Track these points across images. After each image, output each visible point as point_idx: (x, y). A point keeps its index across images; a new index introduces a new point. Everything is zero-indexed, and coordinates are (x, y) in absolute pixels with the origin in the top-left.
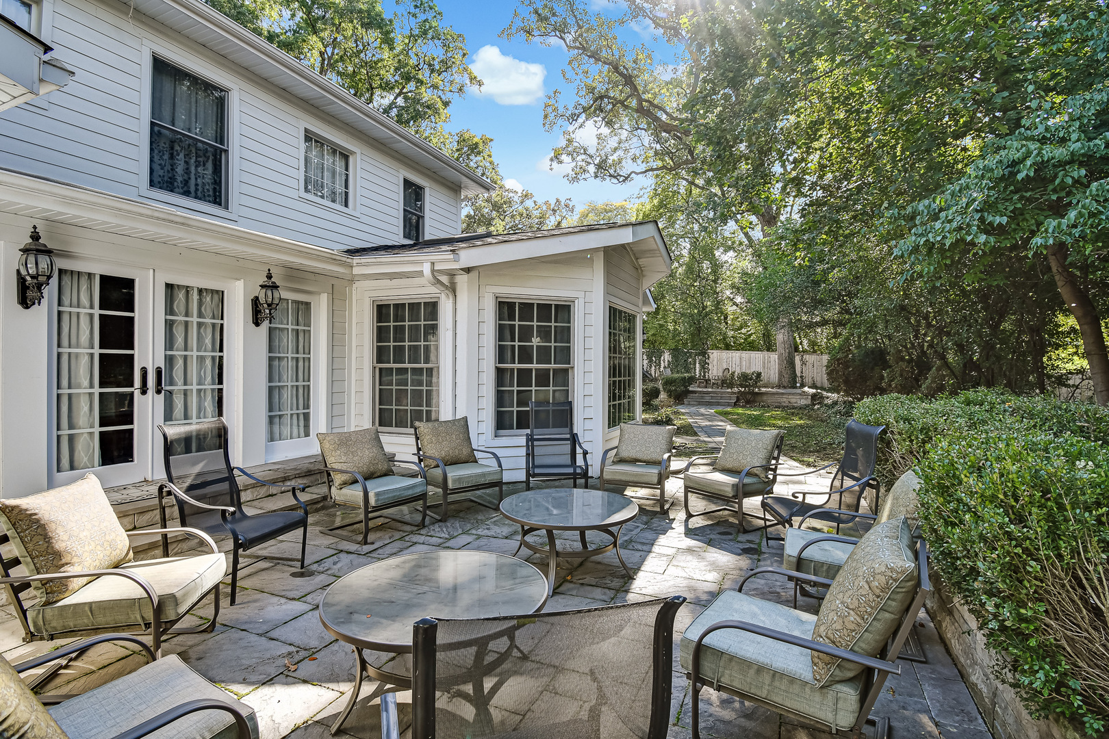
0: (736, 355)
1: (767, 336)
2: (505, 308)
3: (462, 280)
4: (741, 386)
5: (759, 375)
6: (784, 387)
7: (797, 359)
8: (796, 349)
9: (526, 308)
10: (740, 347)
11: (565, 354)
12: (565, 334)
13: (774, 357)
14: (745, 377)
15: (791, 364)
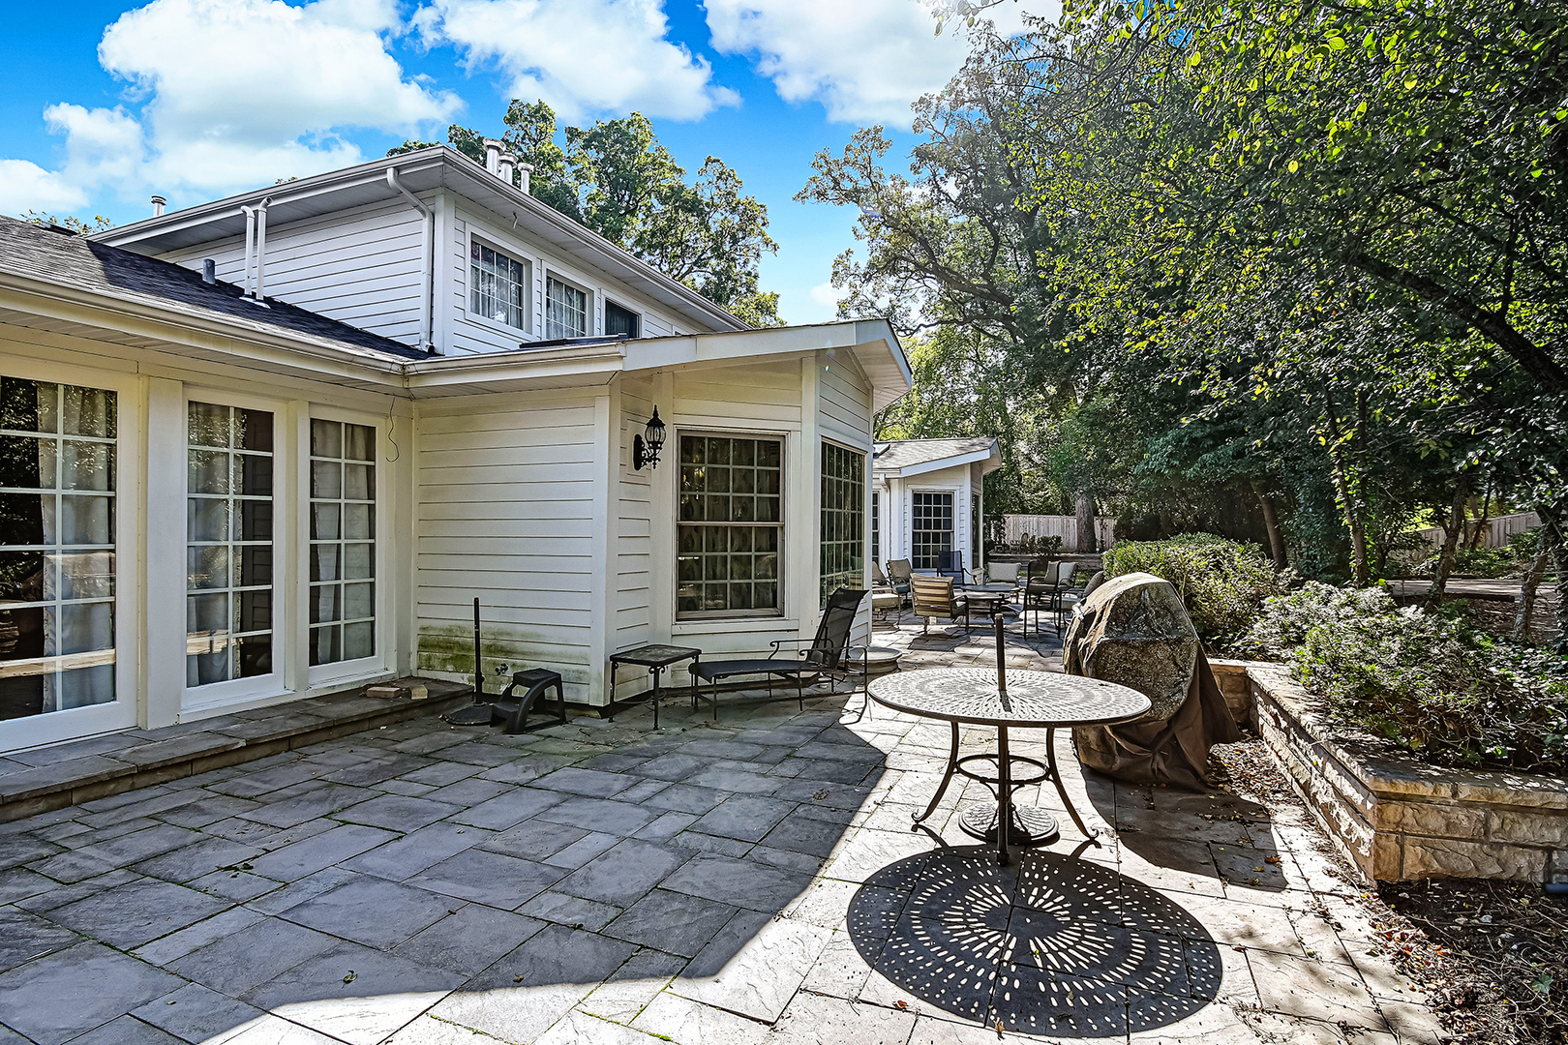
0: (1034, 518)
1: (1065, 501)
2: (917, 497)
3: (894, 484)
4: (1041, 550)
5: (1059, 539)
6: (1084, 552)
7: (1097, 523)
8: (1096, 513)
9: (928, 497)
10: (1038, 511)
11: (949, 524)
12: (949, 512)
13: (1073, 521)
14: (1045, 541)
15: (1090, 527)
